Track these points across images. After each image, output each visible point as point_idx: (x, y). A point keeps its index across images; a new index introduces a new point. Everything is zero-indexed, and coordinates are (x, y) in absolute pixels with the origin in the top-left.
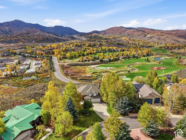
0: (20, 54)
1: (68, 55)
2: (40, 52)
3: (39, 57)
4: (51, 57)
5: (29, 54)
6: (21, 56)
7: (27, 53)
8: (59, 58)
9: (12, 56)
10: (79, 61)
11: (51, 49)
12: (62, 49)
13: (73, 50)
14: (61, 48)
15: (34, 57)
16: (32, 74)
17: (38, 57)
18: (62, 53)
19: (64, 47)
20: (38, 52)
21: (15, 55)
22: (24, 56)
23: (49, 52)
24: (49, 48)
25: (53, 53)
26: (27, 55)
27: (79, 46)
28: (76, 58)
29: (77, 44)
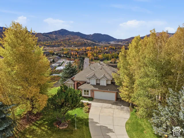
0: (57, 55)
1: (100, 56)
2: (75, 53)
3: (73, 57)
4: (84, 58)
5: (65, 54)
6: (58, 56)
7: (63, 54)
8: (90, 59)
9: (50, 56)
10: (111, 63)
11: (85, 52)
12: (96, 52)
13: (107, 53)
14: (95, 50)
15: (68, 57)
16: (61, 71)
17: (71, 57)
18: (95, 54)
19: (98, 49)
20: (72, 53)
21: (53, 55)
22: (60, 56)
23: (83, 54)
24: (84, 50)
25: (87, 55)
26: (62, 55)
27: (113, 49)
28: (108, 60)
29: (111, 48)
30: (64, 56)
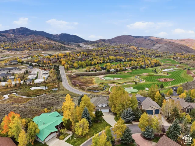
0: (27, 63)
1: (75, 64)
2: (47, 61)
4: (58, 67)
5: (36, 63)
6: (28, 65)
7: (34, 62)
8: (66, 67)
9: (19, 65)
10: (86, 71)
11: (58, 59)
13: (80, 60)
14: (68, 58)
15: (41, 66)
16: (40, 83)
17: (45, 66)
18: (69, 62)
19: (71, 56)
20: (45, 61)
21: (22, 64)
22: (31, 66)
23: (56, 62)
24: (56, 57)
25: (60, 62)
27: (85, 55)
28: (83, 68)
29: (83, 54)
30: (35, 65)
